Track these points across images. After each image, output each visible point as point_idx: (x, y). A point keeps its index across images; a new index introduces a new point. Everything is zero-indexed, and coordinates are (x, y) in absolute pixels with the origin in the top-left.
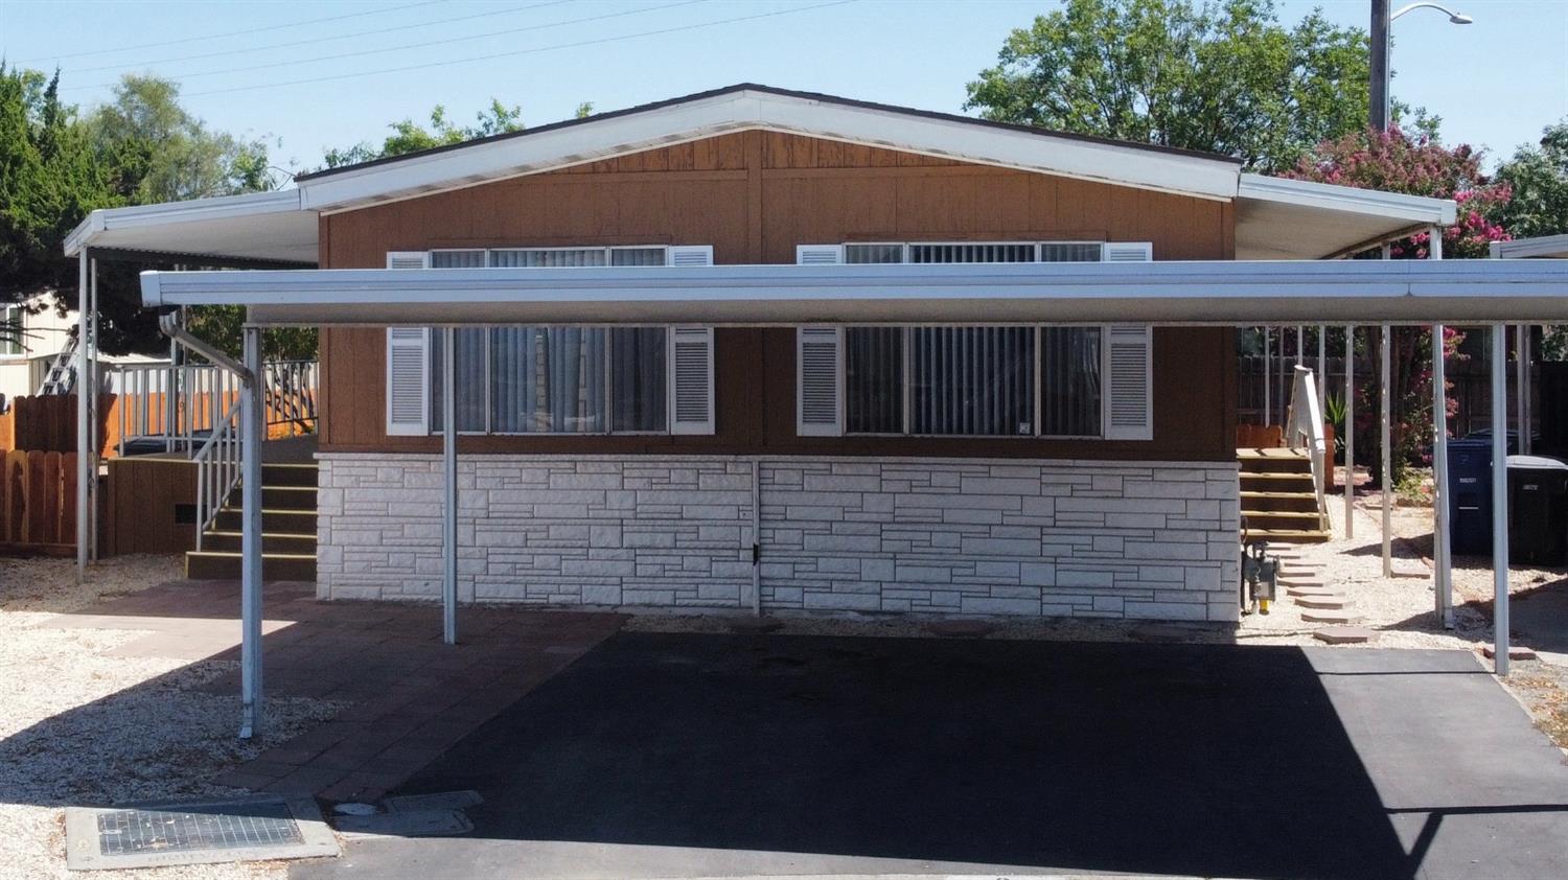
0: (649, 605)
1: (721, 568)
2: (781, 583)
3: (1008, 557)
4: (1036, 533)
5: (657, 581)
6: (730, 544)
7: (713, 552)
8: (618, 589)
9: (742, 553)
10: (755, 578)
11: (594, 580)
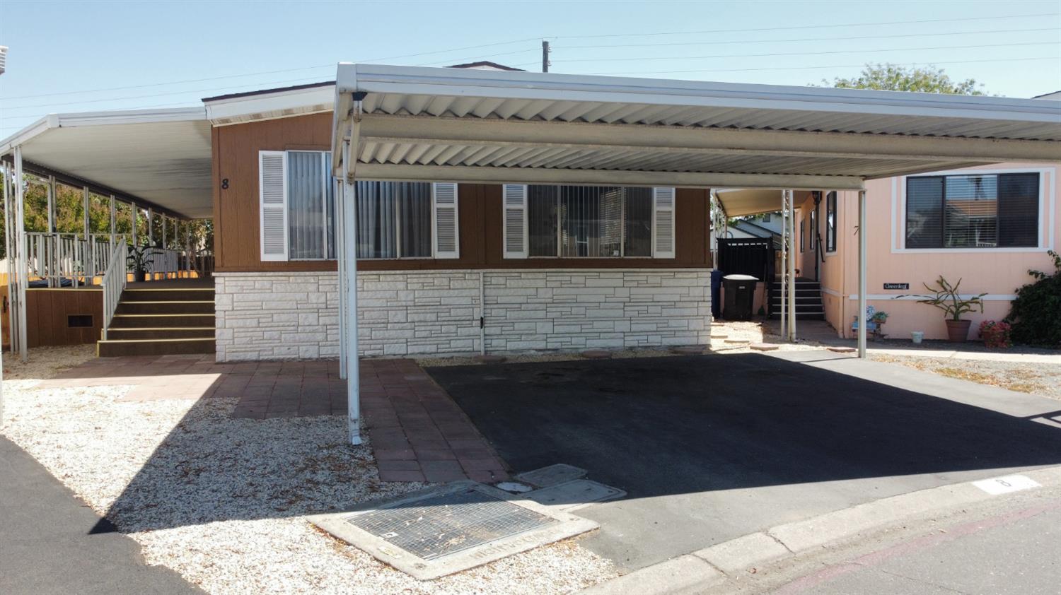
0: (423, 353)
1: (461, 331)
2: (495, 337)
3: (607, 319)
4: (622, 305)
5: (428, 339)
6: (468, 318)
7: (458, 322)
8: (405, 345)
9: (474, 323)
10: (482, 335)
11: (392, 341)
